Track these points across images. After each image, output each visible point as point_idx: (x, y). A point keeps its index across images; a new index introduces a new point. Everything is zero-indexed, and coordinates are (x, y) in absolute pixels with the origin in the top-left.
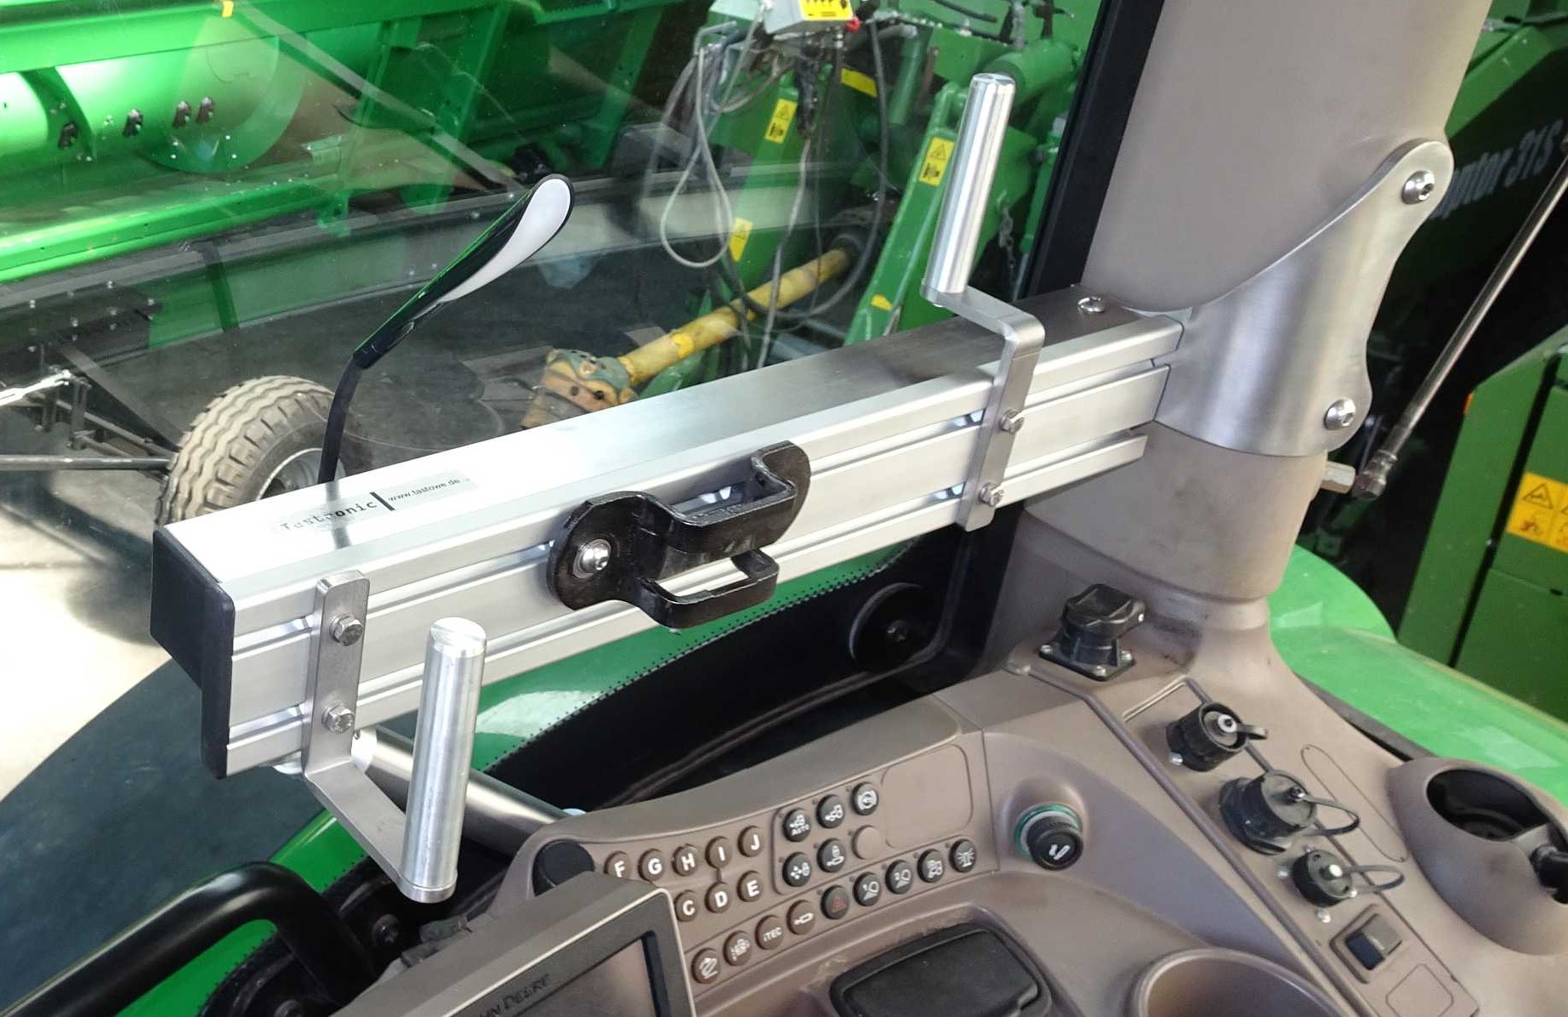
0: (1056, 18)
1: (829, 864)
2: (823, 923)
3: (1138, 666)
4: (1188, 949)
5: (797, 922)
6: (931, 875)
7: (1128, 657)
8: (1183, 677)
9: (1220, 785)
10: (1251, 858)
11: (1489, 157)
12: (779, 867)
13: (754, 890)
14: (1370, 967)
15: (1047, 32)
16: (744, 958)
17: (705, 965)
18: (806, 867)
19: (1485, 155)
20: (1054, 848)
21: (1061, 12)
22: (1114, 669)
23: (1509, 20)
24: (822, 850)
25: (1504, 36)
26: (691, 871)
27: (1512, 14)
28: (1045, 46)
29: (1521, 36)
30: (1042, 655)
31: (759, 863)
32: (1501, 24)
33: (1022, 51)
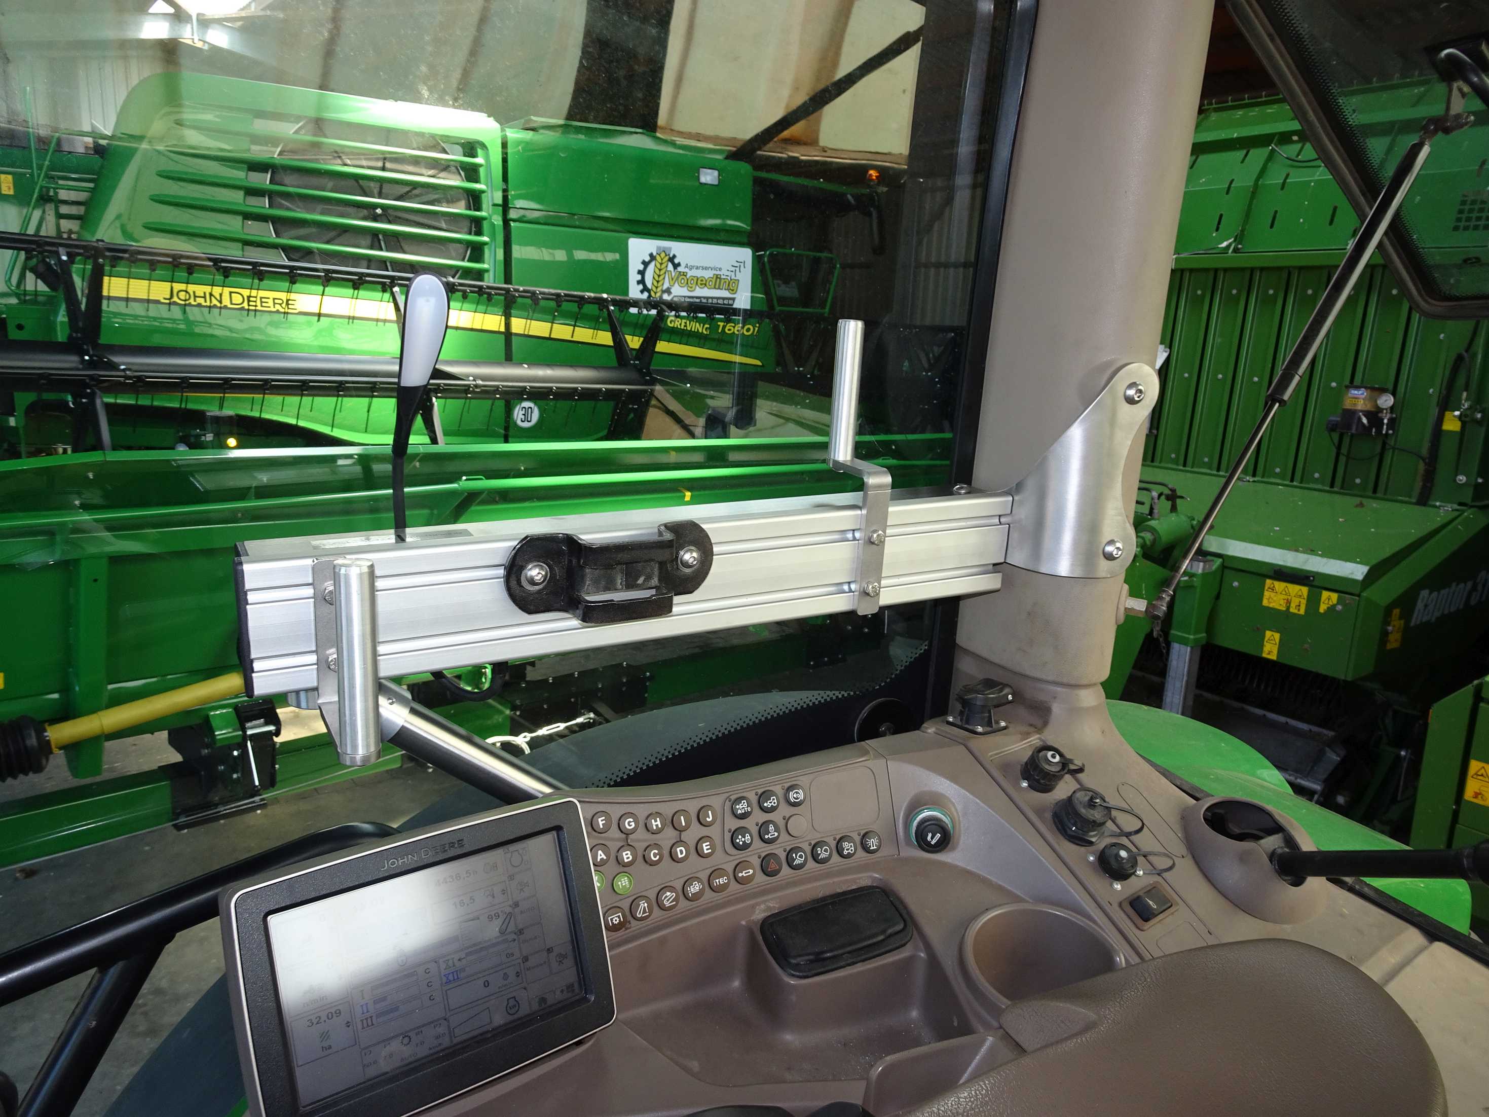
0: (1178, 501)
1: (766, 837)
2: (761, 878)
3: (1011, 729)
4: (1012, 903)
5: (740, 875)
6: (845, 852)
7: (1003, 724)
8: (1038, 736)
9: (1054, 802)
10: (1068, 849)
11: (1458, 585)
12: (728, 836)
13: (707, 849)
14: (1146, 920)
15: (1174, 509)
16: (697, 896)
17: (666, 897)
18: (748, 837)
19: (1454, 584)
20: (930, 835)
21: (1182, 497)
22: (989, 729)
23: (1460, 504)
24: (763, 828)
25: (1457, 513)
26: (658, 832)
27: (1464, 501)
28: (1173, 517)
29: (1468, 513)
30: (949, 723)
31: (714, 832)
32: (1456, 506)
33: (1158, 519)
